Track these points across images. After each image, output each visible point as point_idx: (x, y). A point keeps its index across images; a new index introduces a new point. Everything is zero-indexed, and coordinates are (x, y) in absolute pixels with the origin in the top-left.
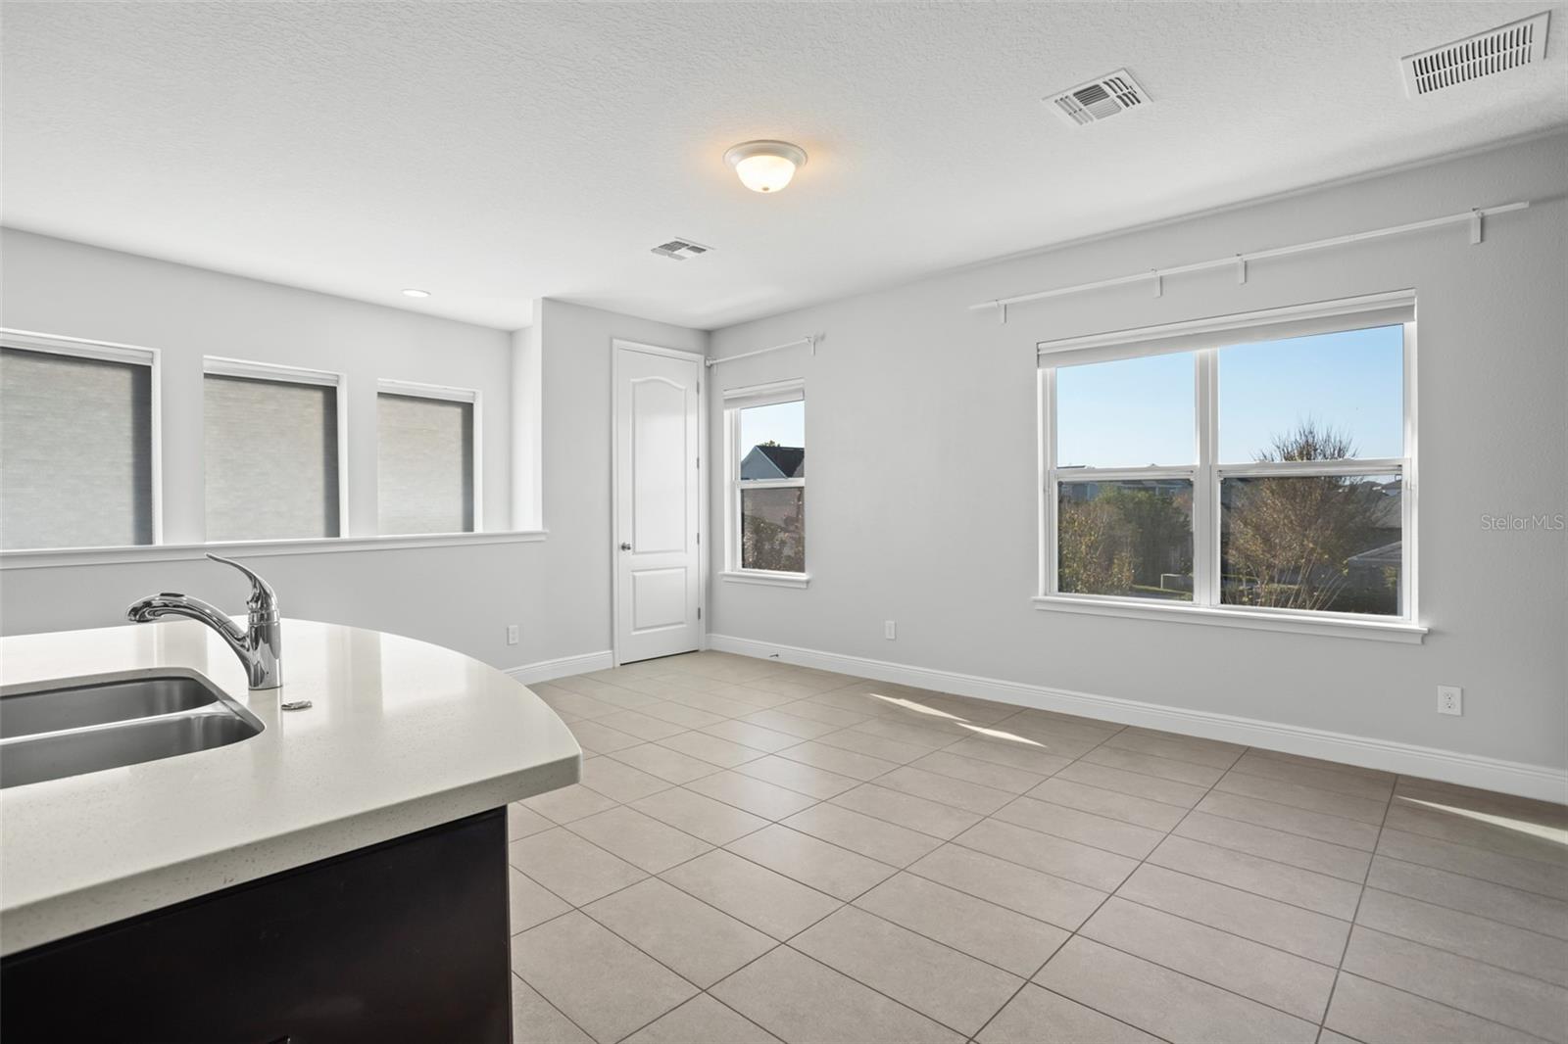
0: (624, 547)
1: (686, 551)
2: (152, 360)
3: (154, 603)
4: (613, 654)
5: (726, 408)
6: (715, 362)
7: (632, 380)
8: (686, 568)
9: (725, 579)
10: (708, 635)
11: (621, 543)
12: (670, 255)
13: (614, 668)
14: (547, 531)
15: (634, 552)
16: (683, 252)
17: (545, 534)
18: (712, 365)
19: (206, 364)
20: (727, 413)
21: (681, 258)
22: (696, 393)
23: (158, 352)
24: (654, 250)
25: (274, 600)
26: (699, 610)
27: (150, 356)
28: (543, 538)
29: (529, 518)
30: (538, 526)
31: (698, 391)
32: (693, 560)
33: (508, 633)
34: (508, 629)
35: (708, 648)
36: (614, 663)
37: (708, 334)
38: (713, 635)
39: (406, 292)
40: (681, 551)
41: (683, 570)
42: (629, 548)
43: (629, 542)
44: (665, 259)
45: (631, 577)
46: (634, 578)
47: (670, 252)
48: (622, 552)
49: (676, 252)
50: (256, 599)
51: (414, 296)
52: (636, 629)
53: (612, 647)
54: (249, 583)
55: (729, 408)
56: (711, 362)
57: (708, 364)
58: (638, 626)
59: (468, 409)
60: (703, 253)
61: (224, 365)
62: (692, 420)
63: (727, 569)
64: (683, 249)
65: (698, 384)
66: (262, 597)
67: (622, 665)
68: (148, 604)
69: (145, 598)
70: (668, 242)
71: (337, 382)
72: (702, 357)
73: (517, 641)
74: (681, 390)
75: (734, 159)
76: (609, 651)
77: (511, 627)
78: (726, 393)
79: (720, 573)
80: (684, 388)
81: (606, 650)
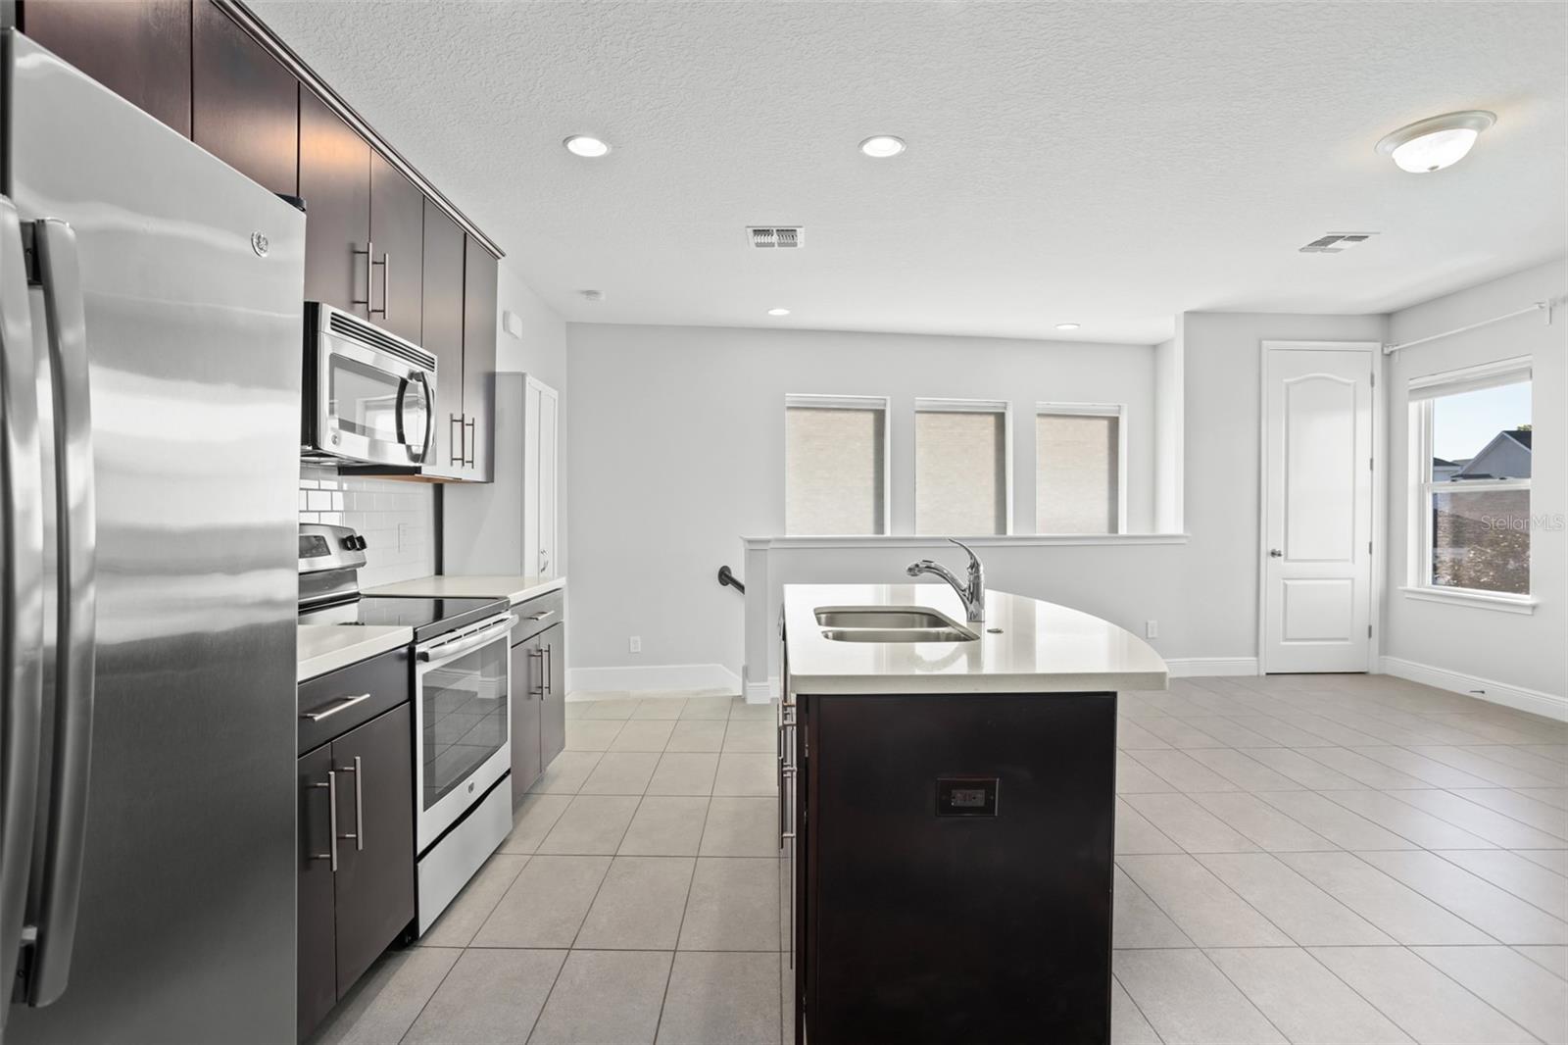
0: (1273, 554)
1: (1353, 562)
2: (885, 405)
3: (921, 566)
4: (1258, 661)
5: (1411, 400)
6: (1396, 348)
7: (1285, 380)
8: (1353, 579)
9: (1407, 595)
10: (1383, 657)
11: (1270, 550)
12: (1322, 250)
13: (1258, 676)
14: (1189, 534)
15: (1286, 559)
16: (1338, 244)
17: (1186, 537)
18: (1392, 352)
19: (917, 403)
20: (1413, 407)
21: (1337, 250)
22: (1370, 385)
23: (888, 398)
24: (1302, 250)
25: (982, 568)
26: (1370, 628)
27: (883, 402)
28: (1184, 541)
29: (1171, 522)
30: (1180, 531)
31: (1372, 384)
32: (1362, 573)
33: (1147, 627)
34: (1147, 624)
35: (1382, 672)
36: (1259, 669)
37: (1388, 316)
38: (1388, 657)
39: (1059, 327)
40: (1347, 560)
41: (1349, 582)
42: (1280, 555)
43: (1280, 548)
44: (1318, 255)
45: (1282, 587)
46: (1286, 586)
47: (1323, 247)
48: (1272, 560)
49: (1330, 246)
50: (972, 567)
51: (1067, 329)
52: (1287, 640)
53: (1257, 654)
54: (969, 557)
55: (1416, 400)
56: (1391, 349)
57: (1386, 351)
58: (1289, 636)
59: (1114, 423)
60: (1364, 241)
61: (926, 403)
62: (1364, 417)
63: (1411, 583)
64: (1339, 242)
65: (1372, 377)
66: (975, 566)
67: (1268, 674)
68: (917, 566)
69: (915, 563)
70: (1318, 239)
71: (1005, 408)
72: (1378, 345)
73: (1155, 635)
74: (1349, 385)
75: (1388, 148)
76: (1255, 659)
77: (1150, 622)
78: (1411, 382)
79: (1400, 588)
80: (1351, 381)
81: (1249, 656)
